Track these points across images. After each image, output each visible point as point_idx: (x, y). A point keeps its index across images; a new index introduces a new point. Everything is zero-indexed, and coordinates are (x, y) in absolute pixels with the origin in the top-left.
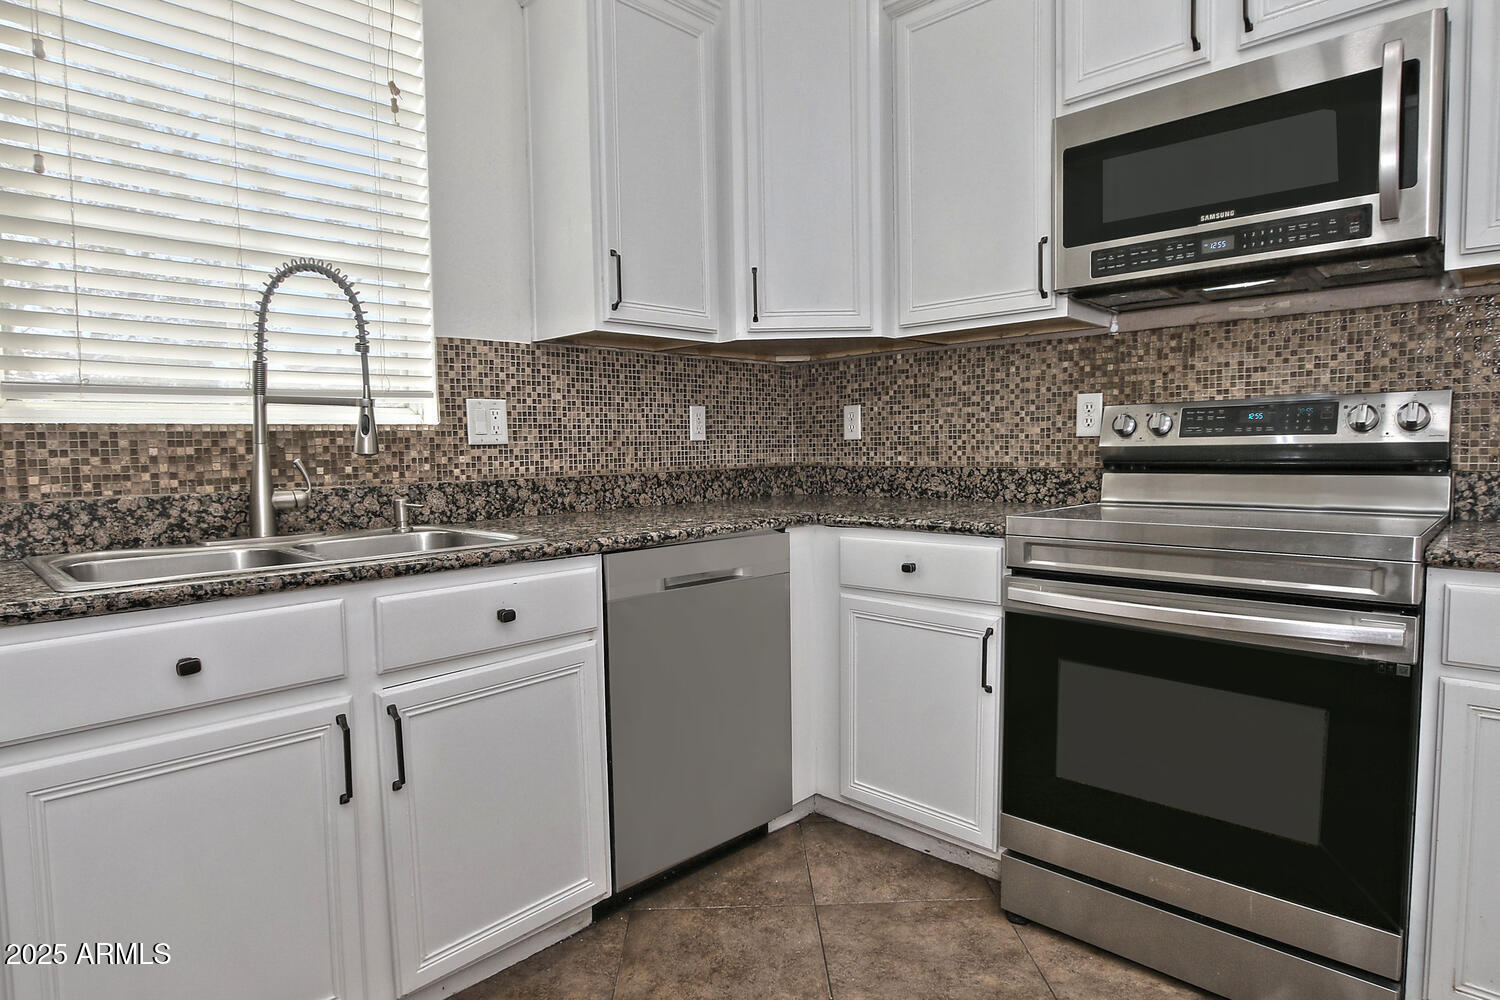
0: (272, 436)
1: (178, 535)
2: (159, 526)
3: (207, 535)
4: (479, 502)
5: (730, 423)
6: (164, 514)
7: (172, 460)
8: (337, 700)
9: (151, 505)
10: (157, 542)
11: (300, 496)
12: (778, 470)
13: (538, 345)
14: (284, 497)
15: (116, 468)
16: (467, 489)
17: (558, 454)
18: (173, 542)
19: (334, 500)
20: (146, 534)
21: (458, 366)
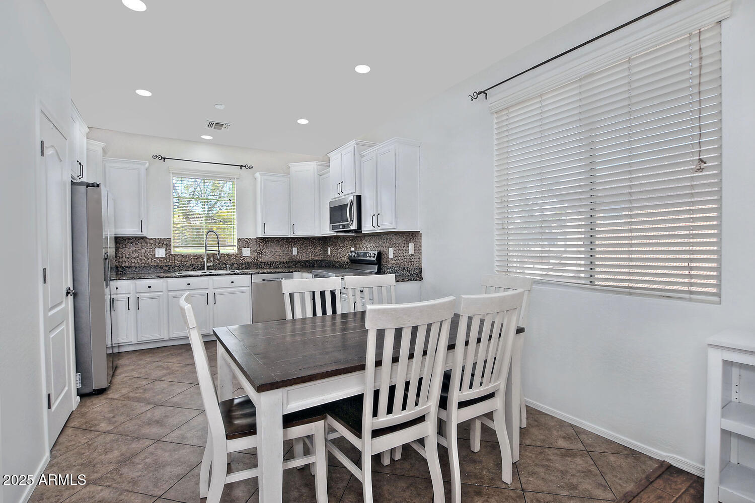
0: (208, 255)
1: (194, 270)
2: (192, 268)
3: (198, 270)
4: (244, 266)
5: (304, 251)
6: (192, 266)
7: (194, 259)
8: (207, 291)
9: (191, 265)
10: (191, 271)
11: (211, 264)
12: (317, 261)
13: (257, 238)
14: (209, 264)
15: (186, 260)
16: (242, 264)
17: (261, 258)
18: (194, 271)
19: (218, 265)
20: (190, 269)
21: (241, 243)
